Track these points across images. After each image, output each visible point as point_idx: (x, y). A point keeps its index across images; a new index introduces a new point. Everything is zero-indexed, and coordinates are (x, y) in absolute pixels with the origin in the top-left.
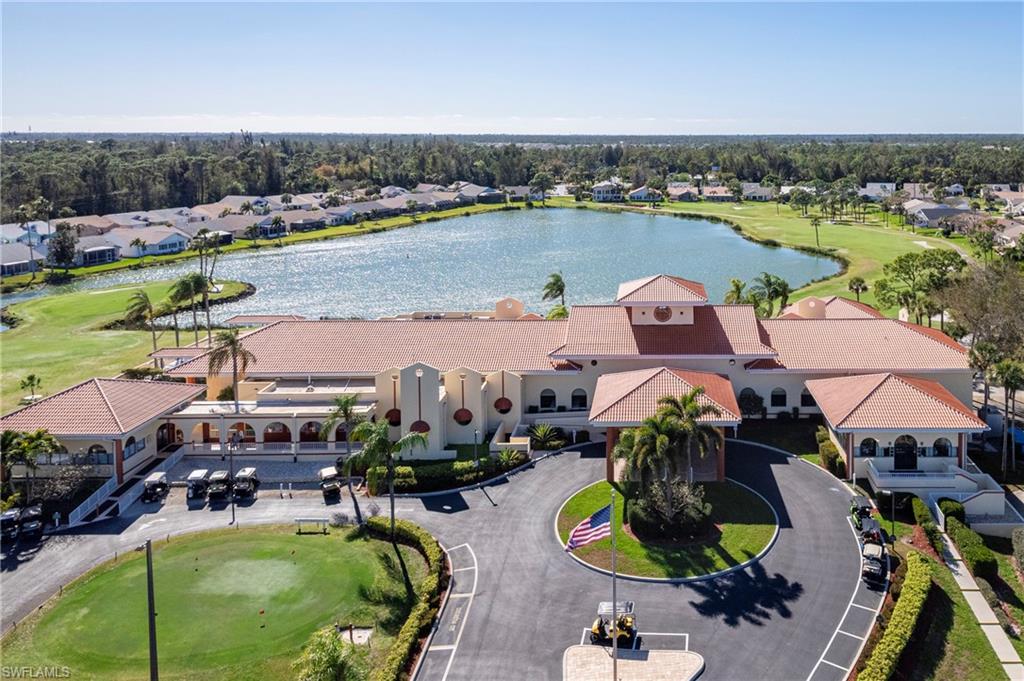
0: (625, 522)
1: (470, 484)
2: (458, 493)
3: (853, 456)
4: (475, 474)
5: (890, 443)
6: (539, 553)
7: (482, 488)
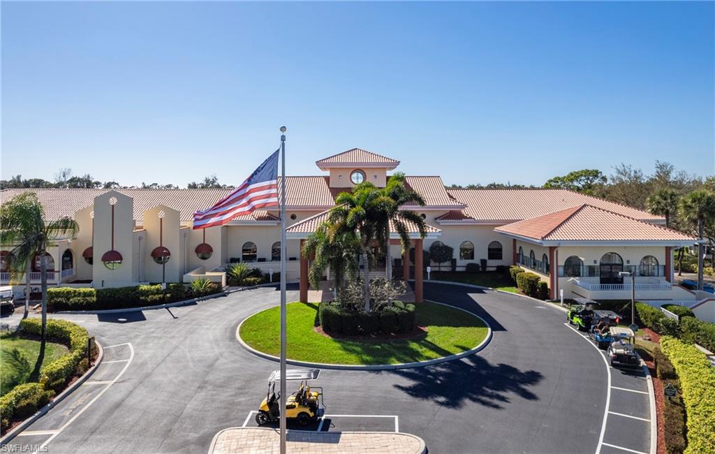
0: (317, 324)
1: (155, 304)
2: (140, 312)
3: (558, 276)
4: (161, 296)
5: (595, 262)
6: (213, 348)
7: (167, 308)
